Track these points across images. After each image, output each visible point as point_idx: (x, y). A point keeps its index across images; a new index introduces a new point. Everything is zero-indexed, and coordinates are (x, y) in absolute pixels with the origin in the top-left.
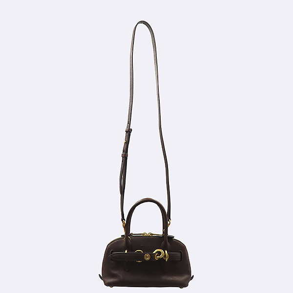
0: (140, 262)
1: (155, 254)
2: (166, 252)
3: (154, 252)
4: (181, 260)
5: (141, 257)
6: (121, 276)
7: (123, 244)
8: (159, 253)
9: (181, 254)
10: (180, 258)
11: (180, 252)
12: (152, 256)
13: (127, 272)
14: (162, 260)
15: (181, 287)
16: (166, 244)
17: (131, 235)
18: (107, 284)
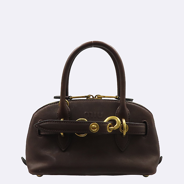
0: (83, 135)
1: (107, 123)
2: (124, 121)
3: (105, 121)
4: (146, 134)
5: (85, 127)
6: (54, 159)
7: (58, 111)
8: (114, 122)
9: (146, 126)
10: (144, 131)
11: (145, 122)
12: (103, 127)
13: (64, 151)
14: (118, 133)
15: (146, 175)
16: (123, 109)
17: (70, 98)
18: (33, 172)
